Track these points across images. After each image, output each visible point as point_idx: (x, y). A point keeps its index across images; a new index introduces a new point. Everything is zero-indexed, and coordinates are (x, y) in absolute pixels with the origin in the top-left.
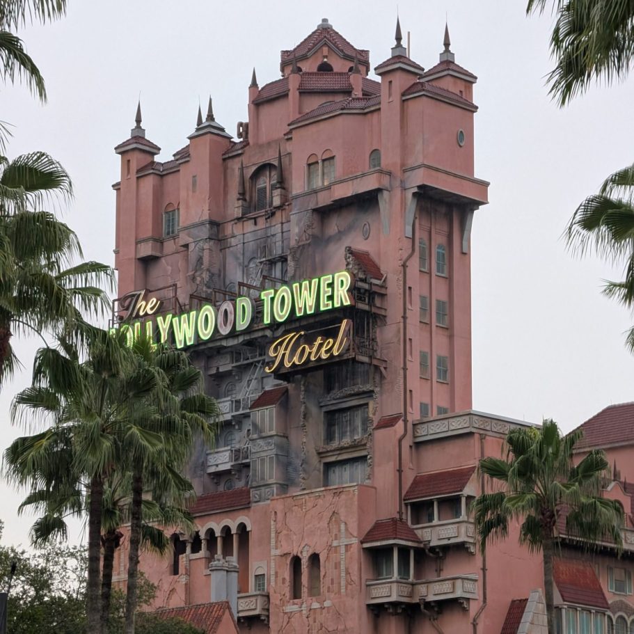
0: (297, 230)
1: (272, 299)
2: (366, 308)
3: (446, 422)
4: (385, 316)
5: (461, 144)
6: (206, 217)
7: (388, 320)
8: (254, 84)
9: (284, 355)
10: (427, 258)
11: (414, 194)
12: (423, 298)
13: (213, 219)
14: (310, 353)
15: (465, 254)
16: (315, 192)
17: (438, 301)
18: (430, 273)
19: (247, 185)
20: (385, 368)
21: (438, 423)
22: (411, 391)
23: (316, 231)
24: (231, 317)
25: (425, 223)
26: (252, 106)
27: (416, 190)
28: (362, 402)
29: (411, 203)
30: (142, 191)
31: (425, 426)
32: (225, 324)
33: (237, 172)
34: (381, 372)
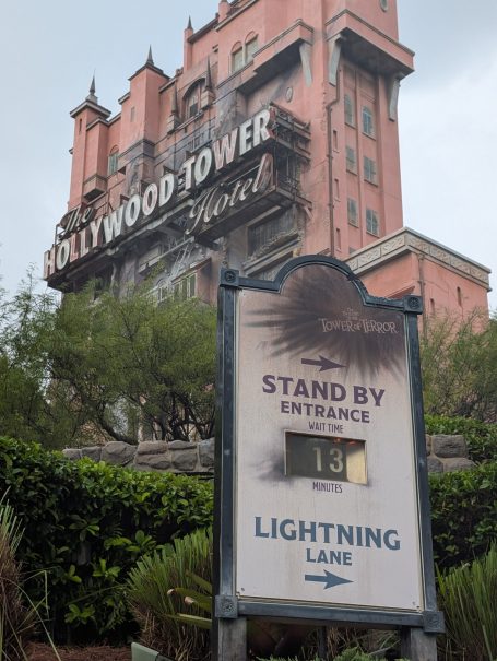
0: (221, 113)
1: (193, 165)
2: (288, 145)
3: (378, 249)
4: (309, 160)
5: (386, 9)
6: (142, 137)
7: (312, 164)
8: (190, 27)
9: (204, 212)
10: (353, 113)
11: (338, 41)
12: (349, 150)
13: (148, 139)
14: (229, 200)
15: (393, 121)
16: (239, 73)
17: (366, 159)
18: (356, 129)
19: (181, 105)
20: (310, 209)
21: (369, 252)
22: (338, 230)
23: (241, 109)
24: (155, 197)
25: (350, 82)
26: (187, 44)
27: (339, 36)
28: (285, 252)
29: (334, 52)
30: (90, 140)
31: (355, 260)
32: (149, 205)
33: (172, 99)
34: (305, 212)
